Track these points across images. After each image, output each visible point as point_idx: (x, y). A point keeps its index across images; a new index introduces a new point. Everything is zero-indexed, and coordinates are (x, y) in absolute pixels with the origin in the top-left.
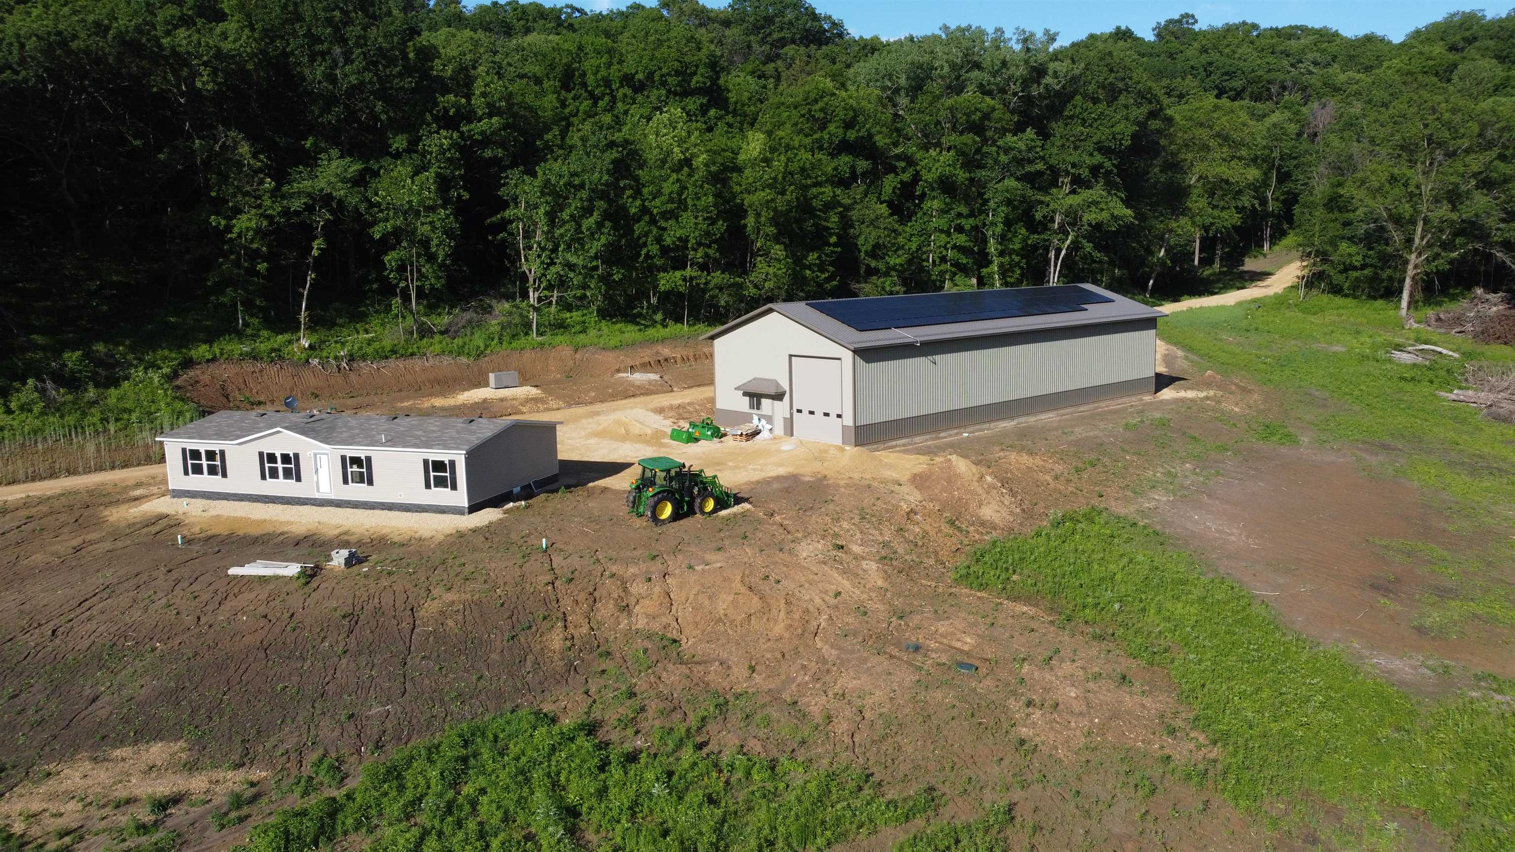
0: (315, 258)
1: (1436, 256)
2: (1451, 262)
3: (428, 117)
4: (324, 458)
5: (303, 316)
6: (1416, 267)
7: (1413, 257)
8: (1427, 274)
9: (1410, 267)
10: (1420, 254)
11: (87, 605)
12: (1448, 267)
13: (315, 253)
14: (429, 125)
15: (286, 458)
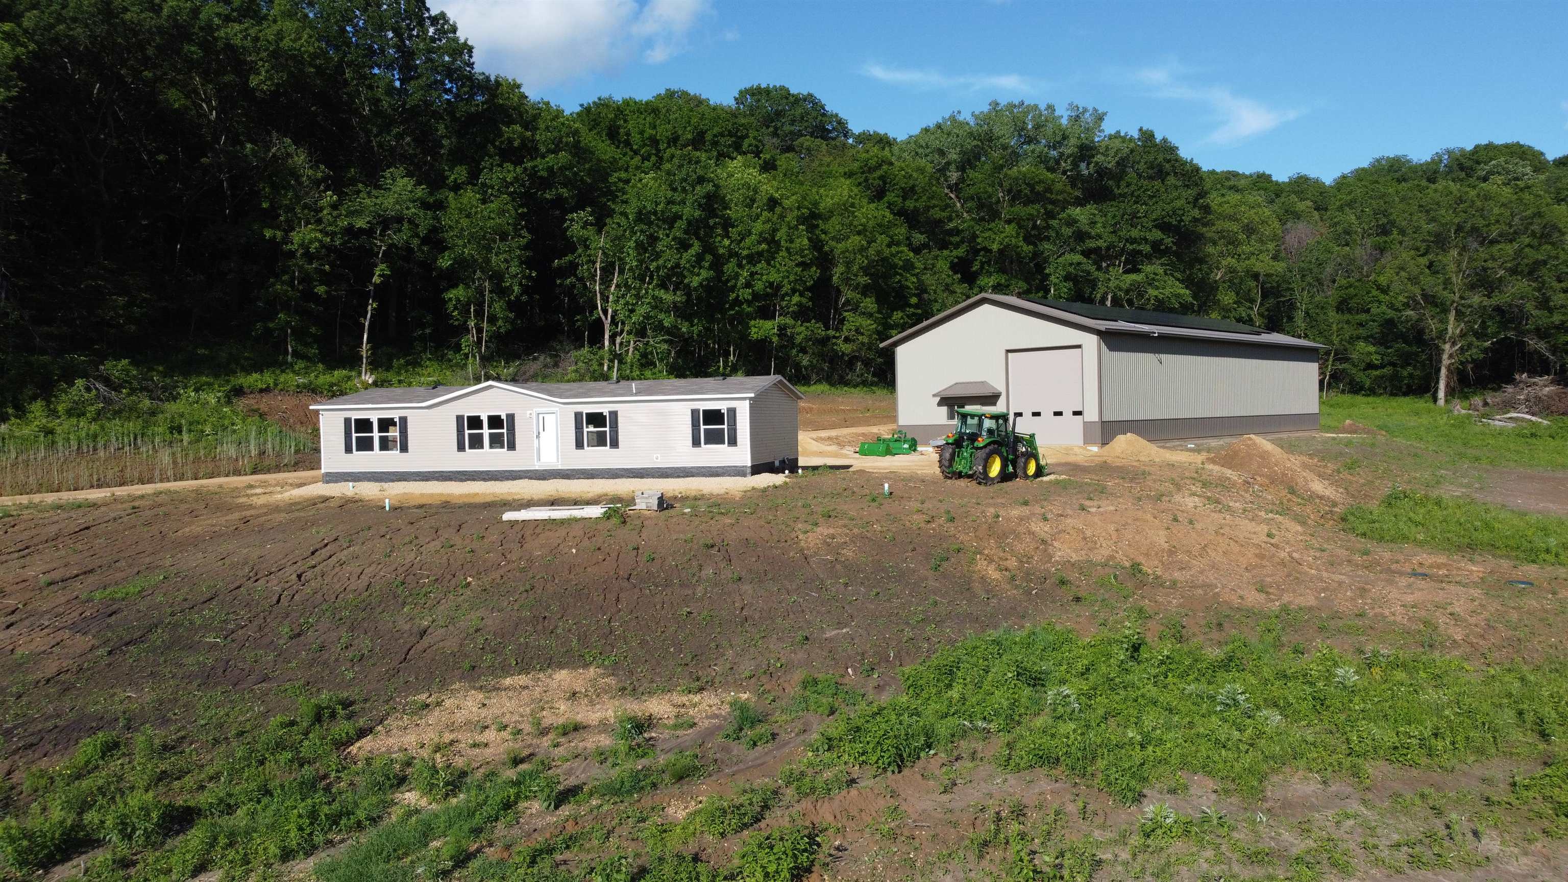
0: (375, 285)
1: (1470, 346)
2: (1486, 351)
3: (491, 149)
4: (550, 420)
5: (365, 349)
6: (1451, 356)
7: (1447, 347)
8: (1462, 363)
9: (1445, 356)
10: (1454, 344)
11: (325, 553)
12: (1482, 356)
13: (376, 279)
14: (491, 157)
15: (495, 422)
